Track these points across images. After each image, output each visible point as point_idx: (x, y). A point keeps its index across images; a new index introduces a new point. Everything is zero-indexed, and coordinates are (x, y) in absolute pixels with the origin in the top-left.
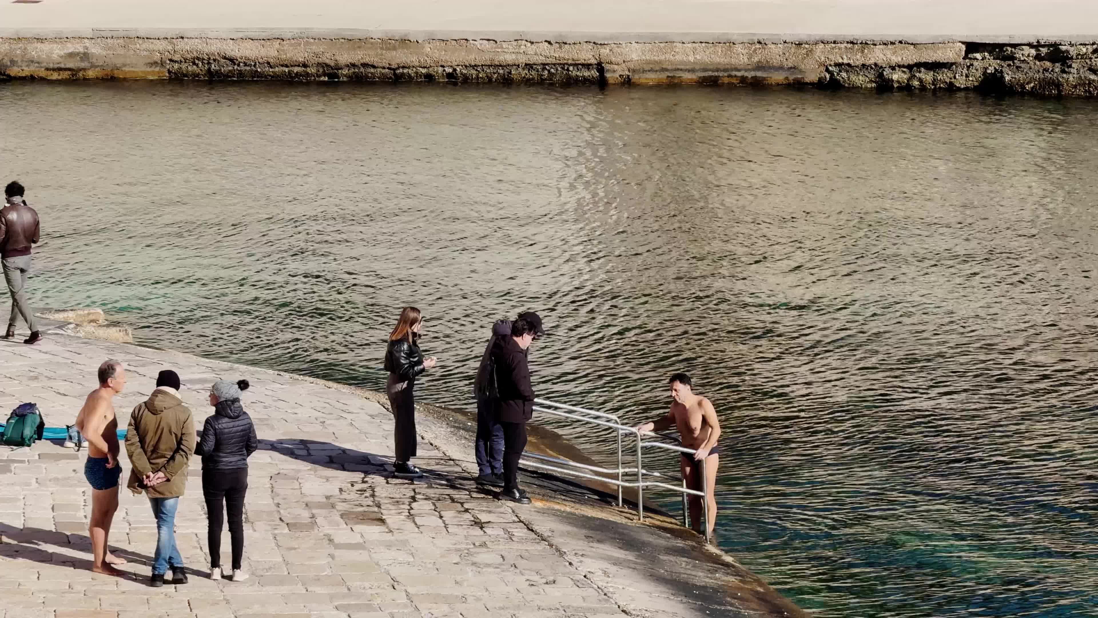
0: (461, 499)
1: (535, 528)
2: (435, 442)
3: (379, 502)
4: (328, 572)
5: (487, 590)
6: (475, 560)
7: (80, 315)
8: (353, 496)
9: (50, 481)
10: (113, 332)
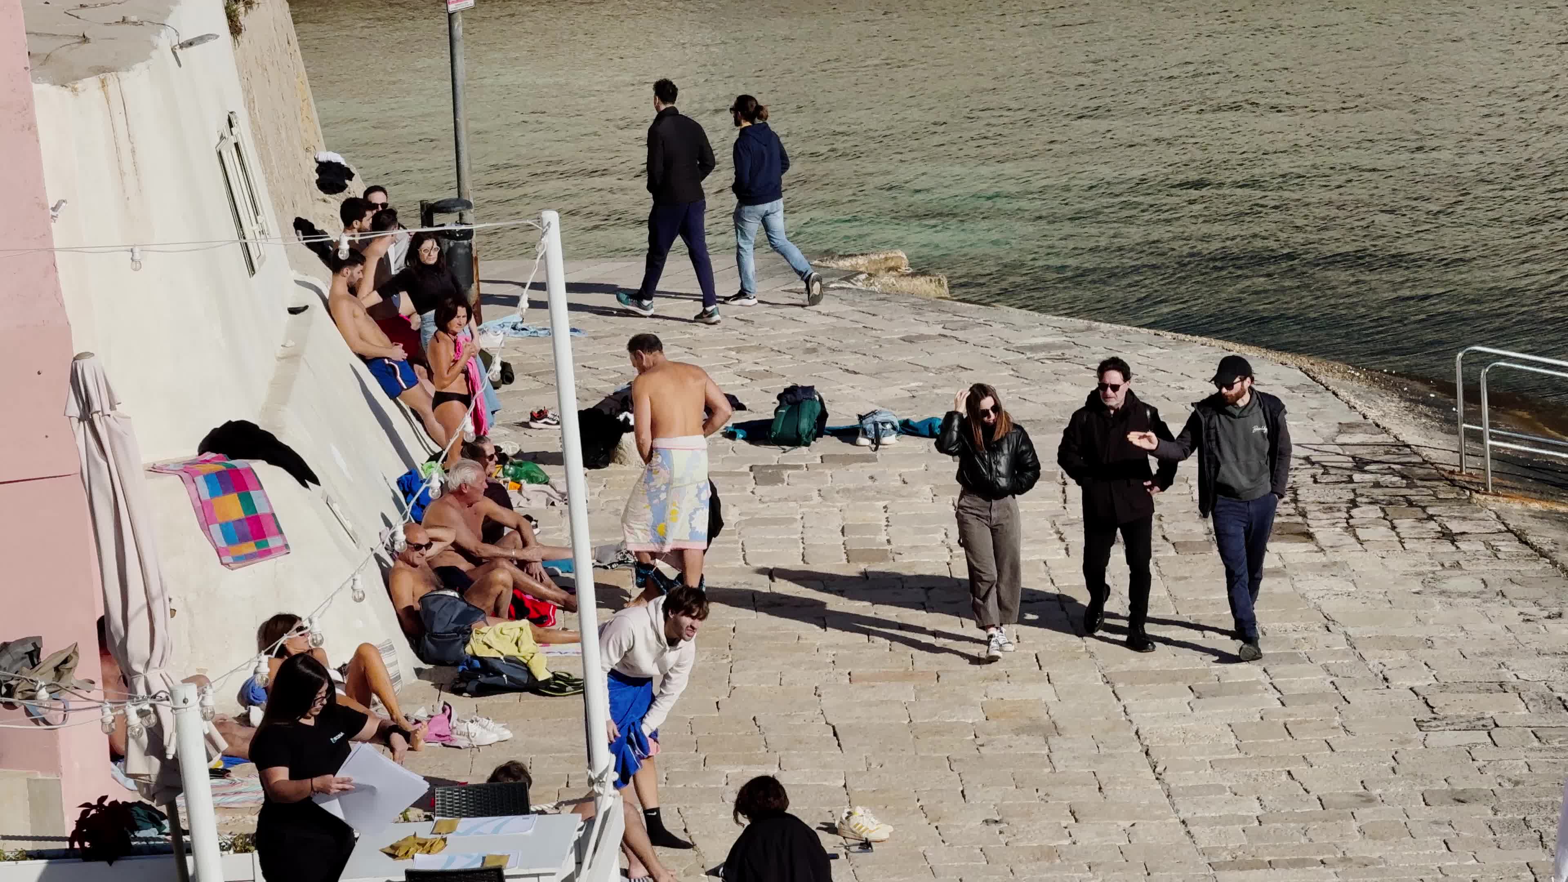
0: (1423, 501)
1: (1532, 539)
2: (1384, 423)
3: (1303, 508)
5: (1463, 629)
6: (1444, 587)
7: (875, 260)
9: (838, 492)
10: (921, 284)
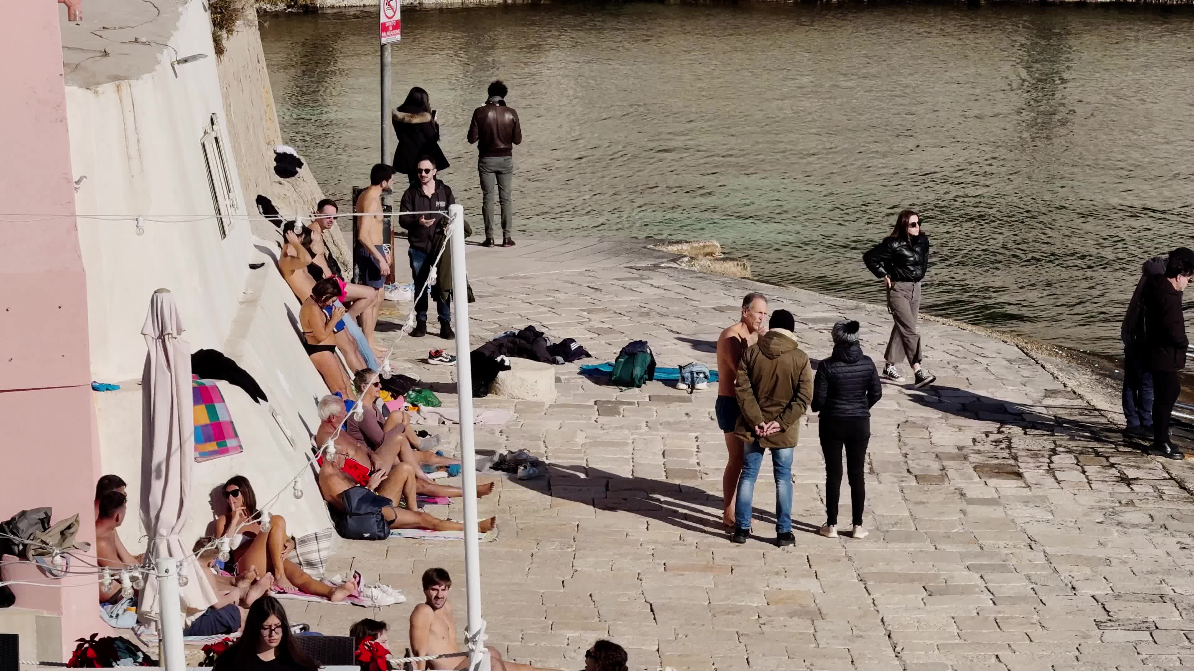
0: (1106, 452)
1: (1189, 485)
2: (1079, 391)
3: (1016, 454)
4: (959, 529)
5: (1133, 552)
6: (1121, 519)
7: (696, 247)
8: (988, 447)
9: (661, 424)
10: (731, 267)
